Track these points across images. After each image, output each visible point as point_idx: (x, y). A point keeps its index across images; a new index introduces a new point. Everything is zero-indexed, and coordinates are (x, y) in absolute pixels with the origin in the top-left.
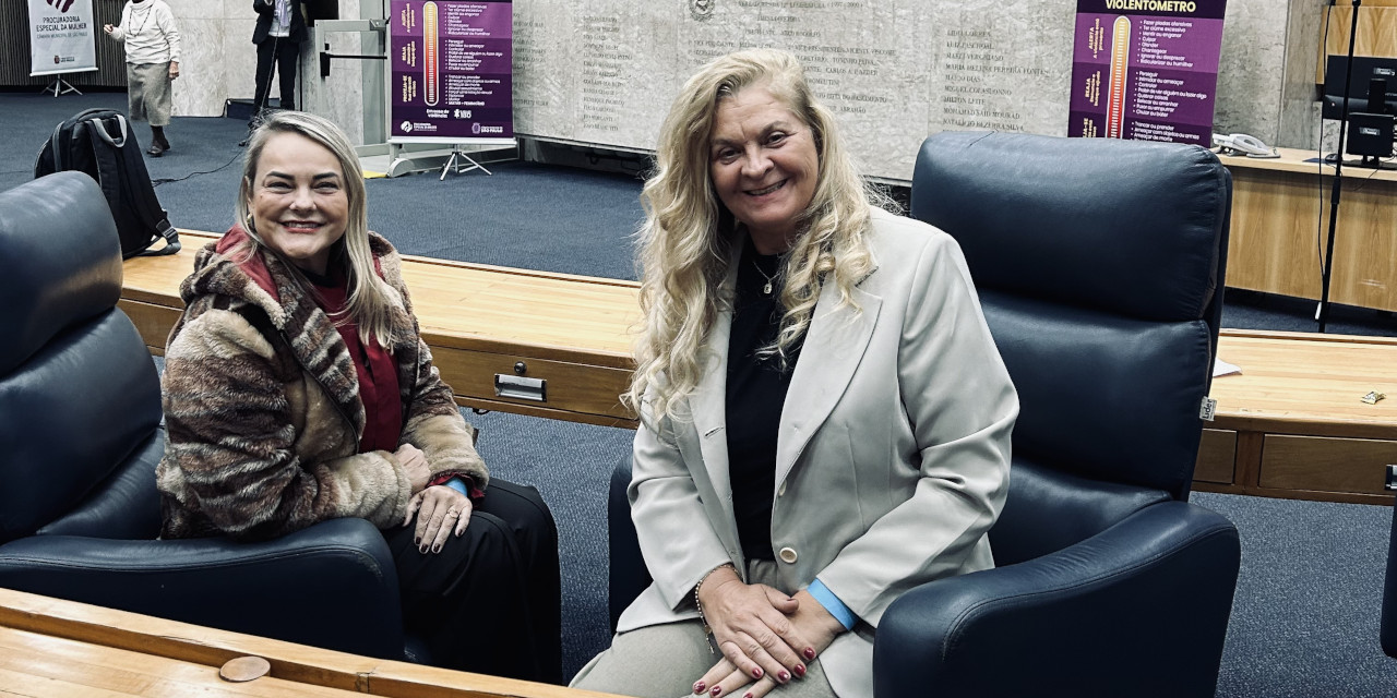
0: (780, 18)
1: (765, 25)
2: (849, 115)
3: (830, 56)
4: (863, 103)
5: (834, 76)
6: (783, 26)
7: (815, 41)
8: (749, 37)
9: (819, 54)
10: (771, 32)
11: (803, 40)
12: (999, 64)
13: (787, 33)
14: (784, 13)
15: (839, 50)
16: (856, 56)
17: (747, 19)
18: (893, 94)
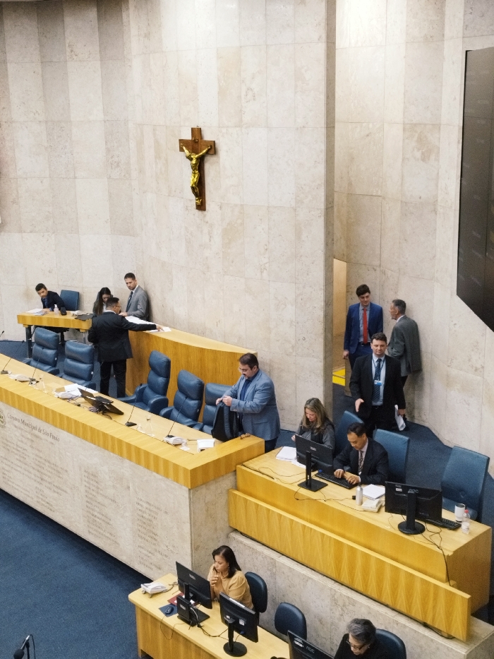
0: (28, 438)
1: (23, 439)
2: (56, 495)
3: (47, 464)
4: (59, 491)
5: (49, 474)
6: (30, 443)
7: (41, 455)
8: (19, 443)
9: (43, 461)
10: (26, 444)
13: (32, 447)
14: (29, 436)
15: (49, 462)
16: (55, 468)
17: (18, 434)
18: (68, 490)
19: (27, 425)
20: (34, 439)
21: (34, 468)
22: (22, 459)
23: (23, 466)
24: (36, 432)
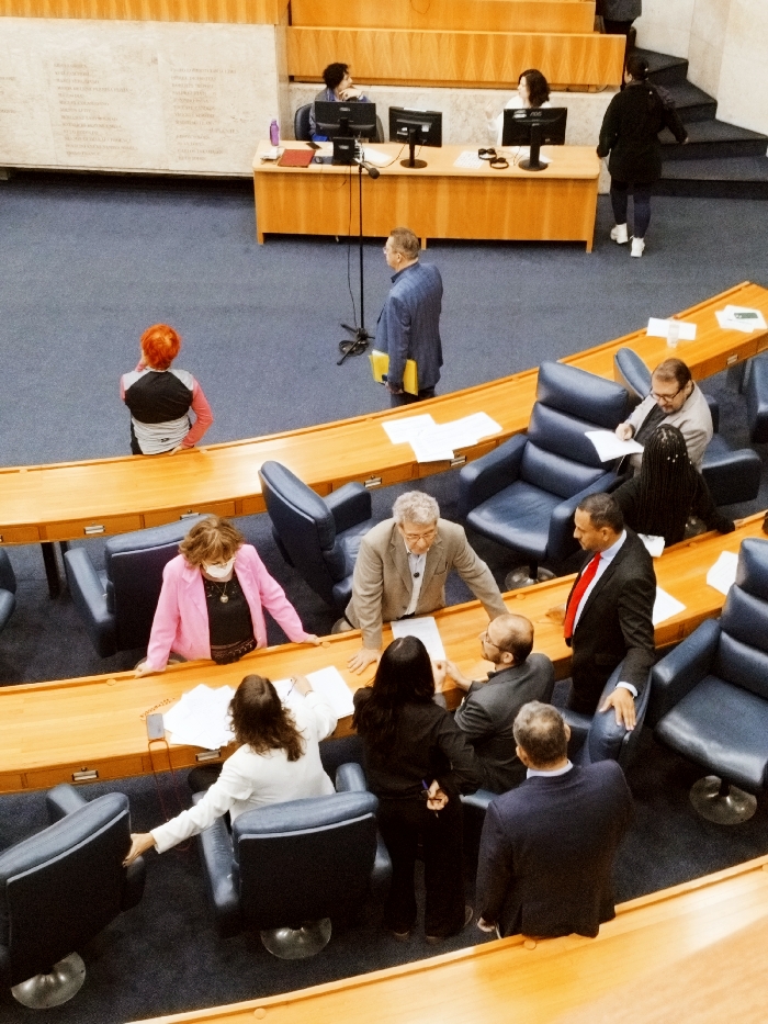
12: (95, 86)
18: (19, 107)
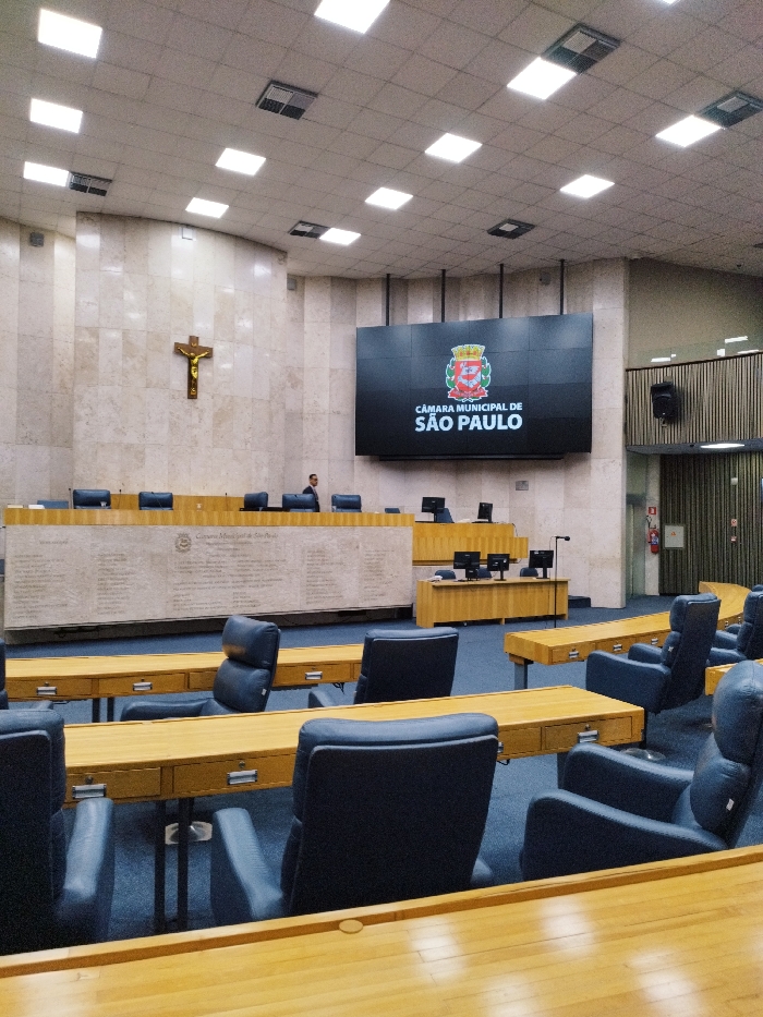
0: (228, 550)
1: (221, 552)
3: (255, 564)
6: (231, 553)
7: (248, 558)
11: (241, 558)
14: (232, 547)
15: (259, 561)
17: (211, 550)
19: (228, 537)
20: (239, 547)
21: (232, 575)
22: (214, 574)
23: (217, 579)
24: (243, 540)
